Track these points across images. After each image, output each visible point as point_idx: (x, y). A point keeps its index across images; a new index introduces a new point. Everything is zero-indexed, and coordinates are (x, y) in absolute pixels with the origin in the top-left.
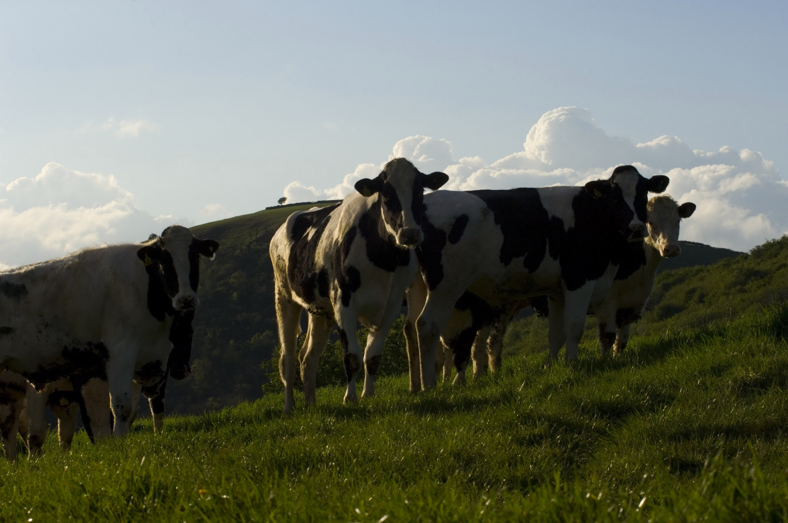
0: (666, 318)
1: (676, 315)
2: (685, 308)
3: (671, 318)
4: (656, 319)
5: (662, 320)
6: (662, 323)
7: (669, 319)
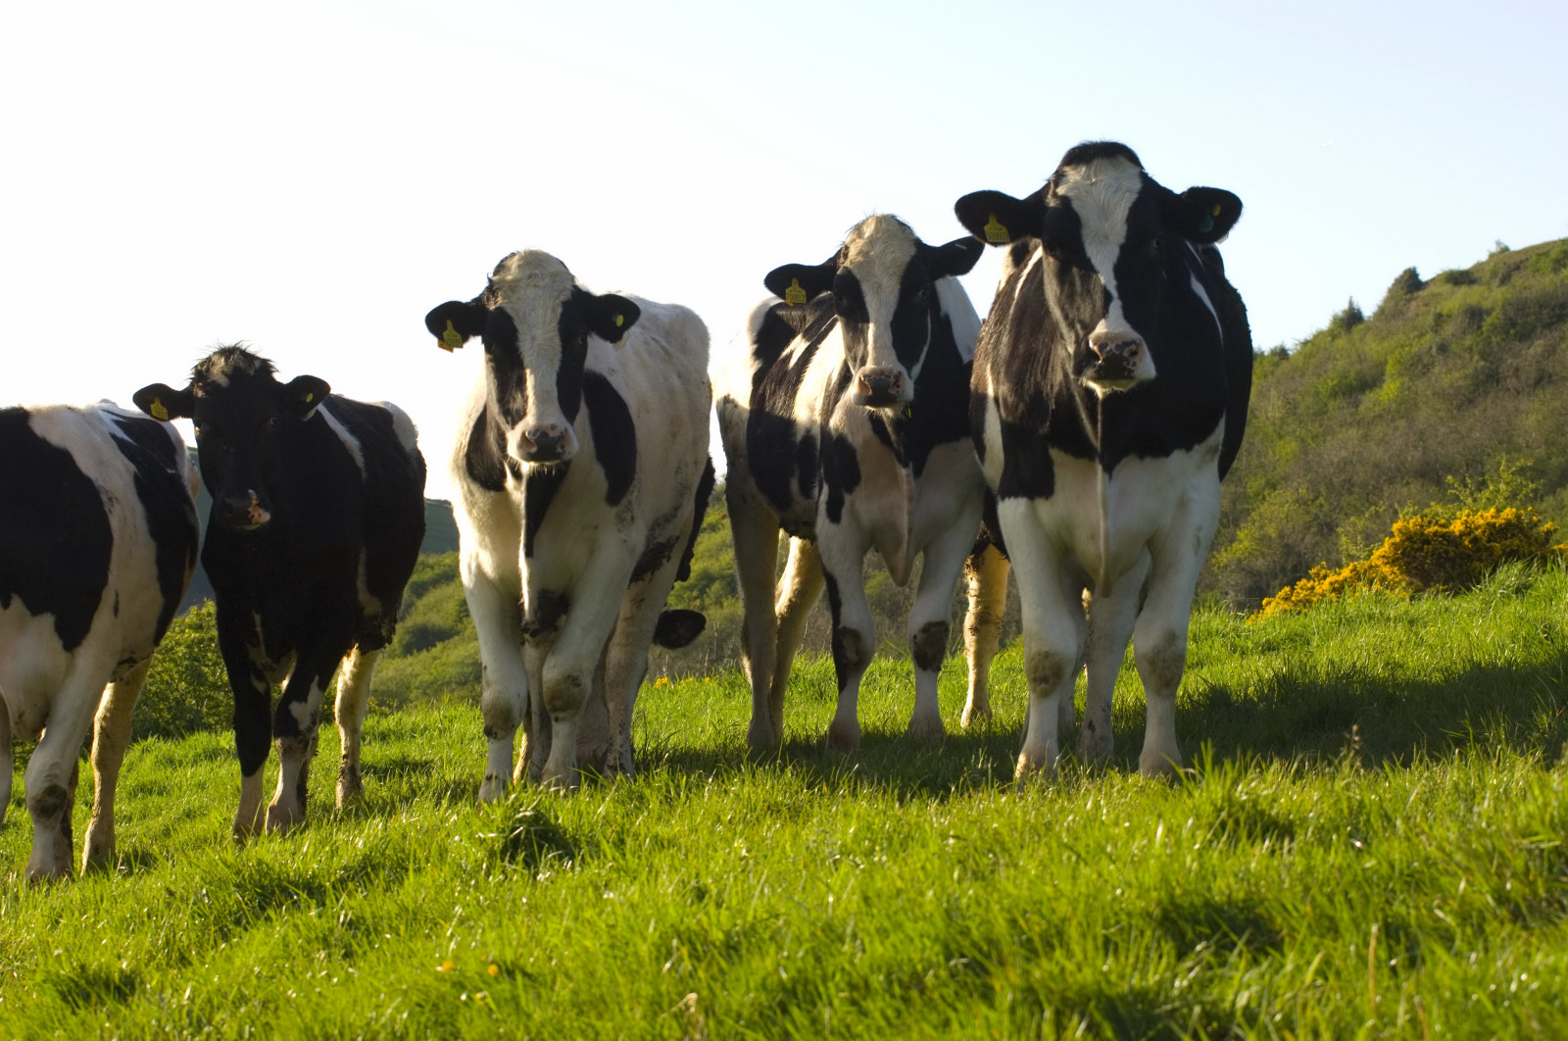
0: (419, 650)
1: (440, 645)
2: (458, 633)
3: (428, 650)
4: (397, 652)
5: (411, 654)
7: (424, 654)
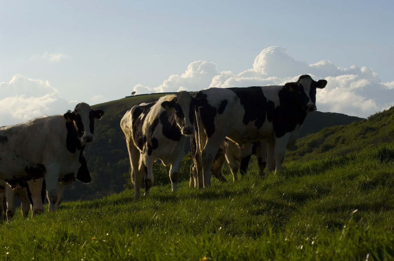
1: (331, 150)
5: (324, 152)
6: (323, 154)
7: (327, 151)
